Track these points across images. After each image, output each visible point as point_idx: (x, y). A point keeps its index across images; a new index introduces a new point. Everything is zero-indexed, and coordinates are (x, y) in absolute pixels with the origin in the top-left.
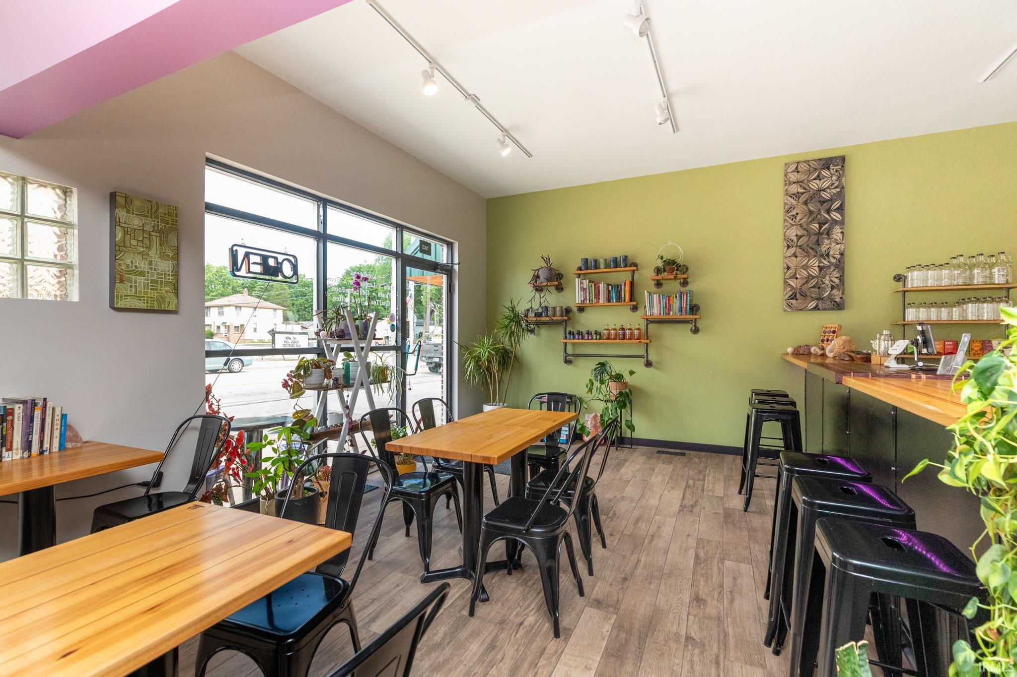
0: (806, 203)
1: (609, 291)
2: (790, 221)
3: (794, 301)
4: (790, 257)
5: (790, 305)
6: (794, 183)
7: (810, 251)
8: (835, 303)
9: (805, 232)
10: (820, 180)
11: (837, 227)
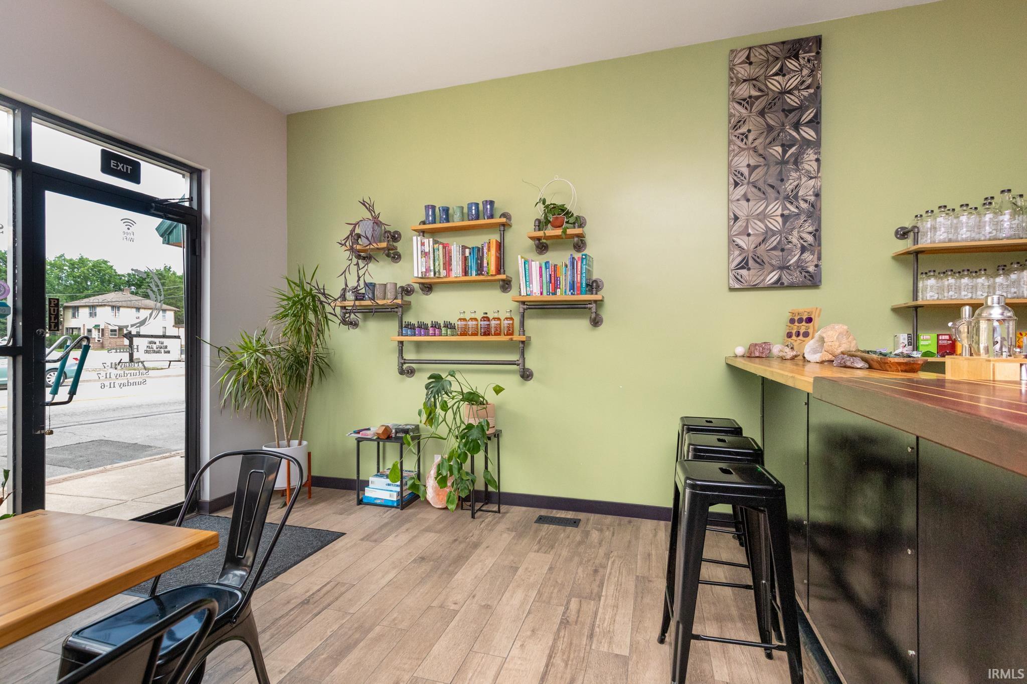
0: (762, 113)
1: (466, 259)
2: (739, 142)
3: (744, 272)
4: (738, 200)
5: (739, 277)
6: (745, 81)
7: (769, 190)
8: (806, 274)
9: (762, 160)
10: (784, 75)
11: (810, 151)
